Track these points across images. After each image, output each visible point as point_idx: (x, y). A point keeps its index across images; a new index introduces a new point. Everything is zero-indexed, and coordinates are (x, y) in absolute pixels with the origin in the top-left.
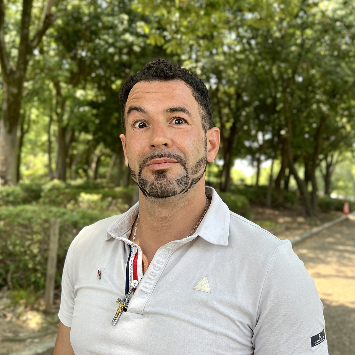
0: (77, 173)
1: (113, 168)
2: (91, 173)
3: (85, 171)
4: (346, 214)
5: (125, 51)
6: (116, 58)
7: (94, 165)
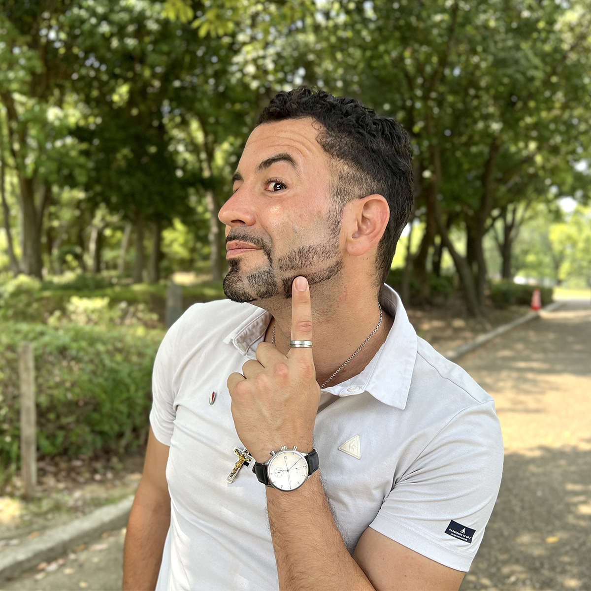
0: (63, 261)
1: (127, 251)
2: (89, 260)
3: (78, 257)
4: (536, 309)
5: (131, 28)
6: (115, 43)
7: (92, 246)
